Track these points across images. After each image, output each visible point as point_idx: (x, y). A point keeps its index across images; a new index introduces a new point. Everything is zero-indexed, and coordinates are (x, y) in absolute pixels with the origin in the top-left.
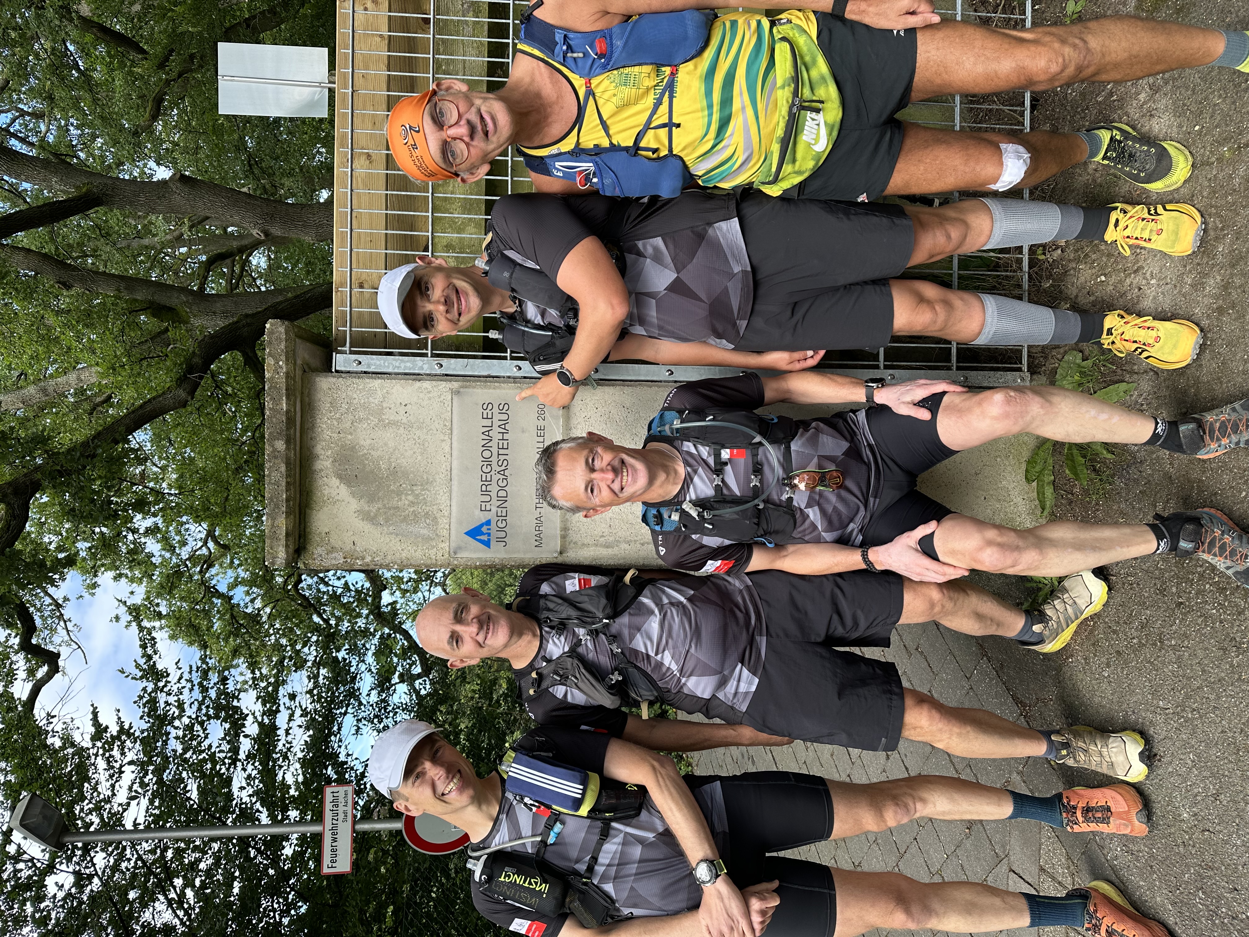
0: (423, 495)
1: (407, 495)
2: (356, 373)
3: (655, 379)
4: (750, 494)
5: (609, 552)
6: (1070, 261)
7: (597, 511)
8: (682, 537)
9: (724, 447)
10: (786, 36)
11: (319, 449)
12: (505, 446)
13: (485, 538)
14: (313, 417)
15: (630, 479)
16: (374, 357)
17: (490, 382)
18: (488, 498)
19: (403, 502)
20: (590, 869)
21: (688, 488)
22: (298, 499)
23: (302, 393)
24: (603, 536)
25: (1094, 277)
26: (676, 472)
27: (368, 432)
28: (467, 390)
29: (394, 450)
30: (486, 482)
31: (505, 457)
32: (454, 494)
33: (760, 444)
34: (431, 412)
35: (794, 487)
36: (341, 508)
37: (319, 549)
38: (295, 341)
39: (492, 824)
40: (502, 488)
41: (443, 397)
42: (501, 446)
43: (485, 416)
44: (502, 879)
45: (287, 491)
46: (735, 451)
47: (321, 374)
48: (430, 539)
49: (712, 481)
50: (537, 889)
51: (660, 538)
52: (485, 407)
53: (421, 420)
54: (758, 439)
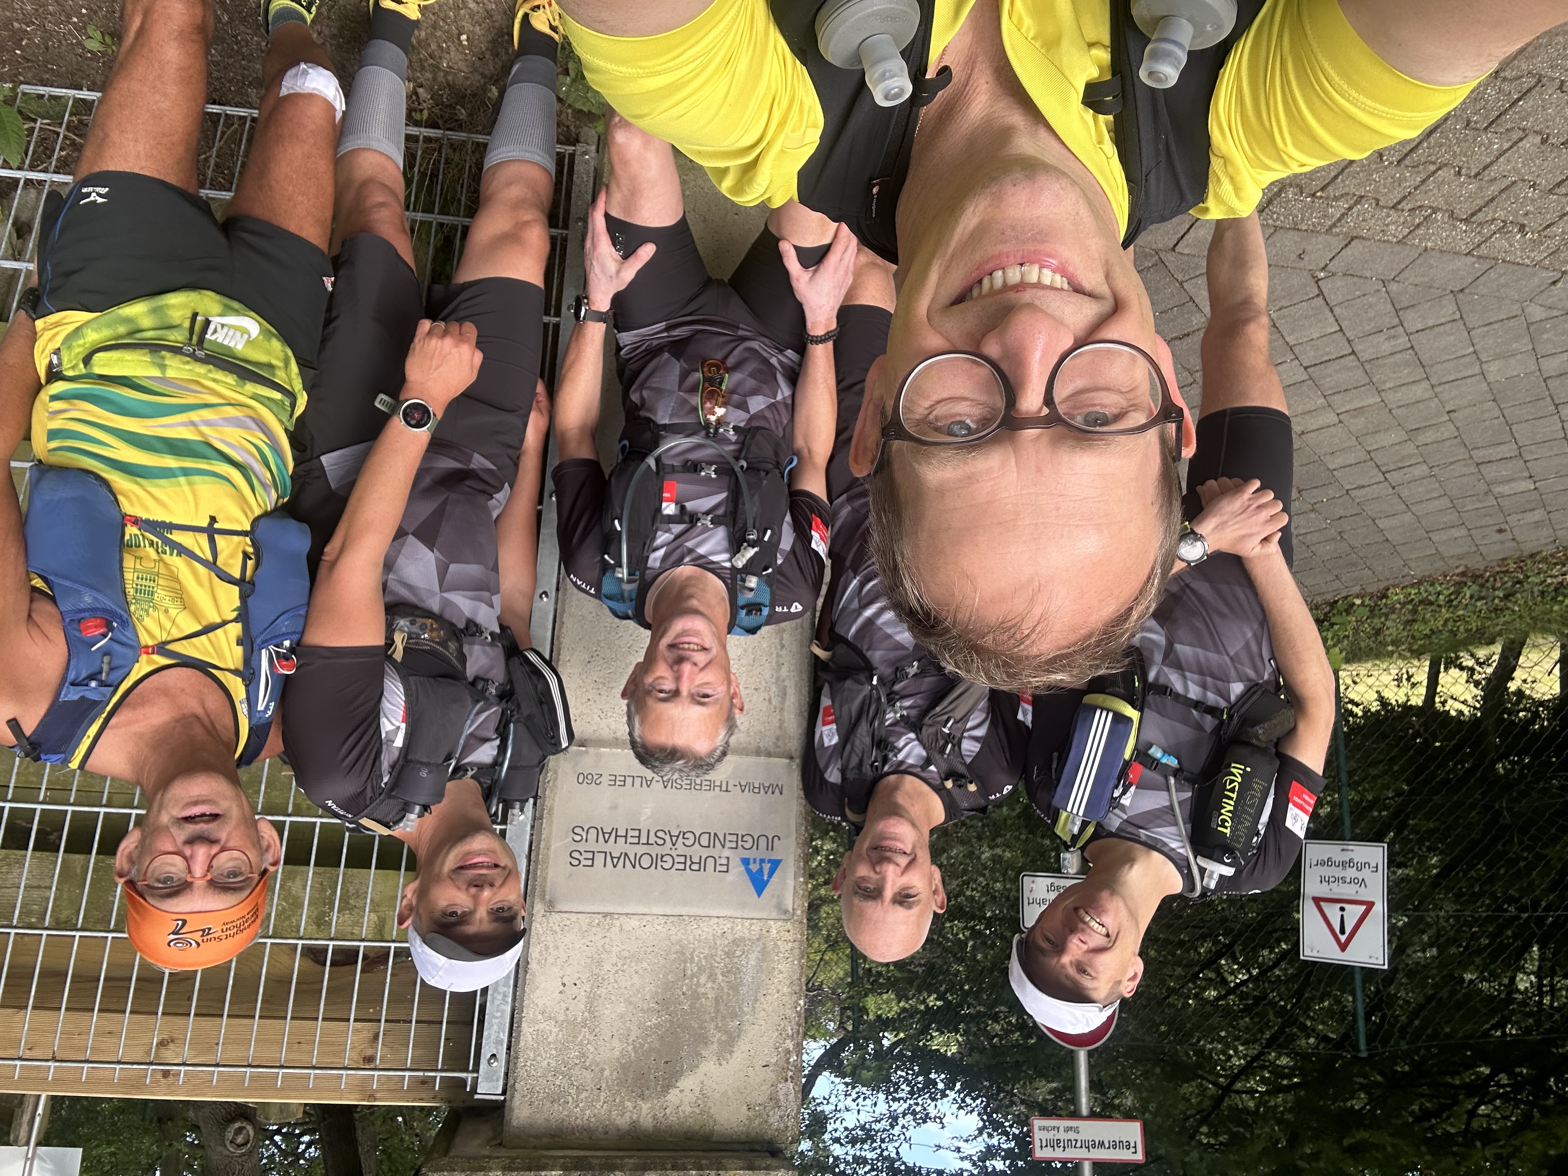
0: (700, 960)
1: (698, 985)
2: (508, 1062)
3: (551, 617)
4: (726, 479)
5: (792, 693)
6: (434, 79)
7: (735, 693)
8: (779, 577)
9: (659, 509)
10: (81, 356)
11: (623, 1121)
12: (636, 833)
13: (767, 867)
14: (573, 1130)
15: (695, 640)
16: (485, 1033)
17: (538, 854)
18: (710, 861)
19: (708, 991)
20: (1213, 711)
21: (713, 562)
22: (696, 1153)
23: (535, 1148)
24: (770, 701)
25: (460, 49)
26: (689, 578)
27: (601, 1043)
28: (548, 890)
29: (631, 1003)
30: (687, 863)
31: (652, 834)
32: (701, 912)
33: (658, 460)
34: (578, 946)
35: (720, 422)
36: (714, 1086)
37: (771, 1120)
38: (453, 1157)
39: (1156, 854)
40: (697, 840)
41: (556, 928)
42: (636, 840)
43: (589, 863)
44: (1228, 831)
45: (685, 1169)
46: (666, 495)
47: (507, 1118)
48: (764, 951)
49: (706, 529)
50: (1239, 780)
51: (778, 609)
52: (575, 862)
53: (588, 961)
54: (651, 462)
